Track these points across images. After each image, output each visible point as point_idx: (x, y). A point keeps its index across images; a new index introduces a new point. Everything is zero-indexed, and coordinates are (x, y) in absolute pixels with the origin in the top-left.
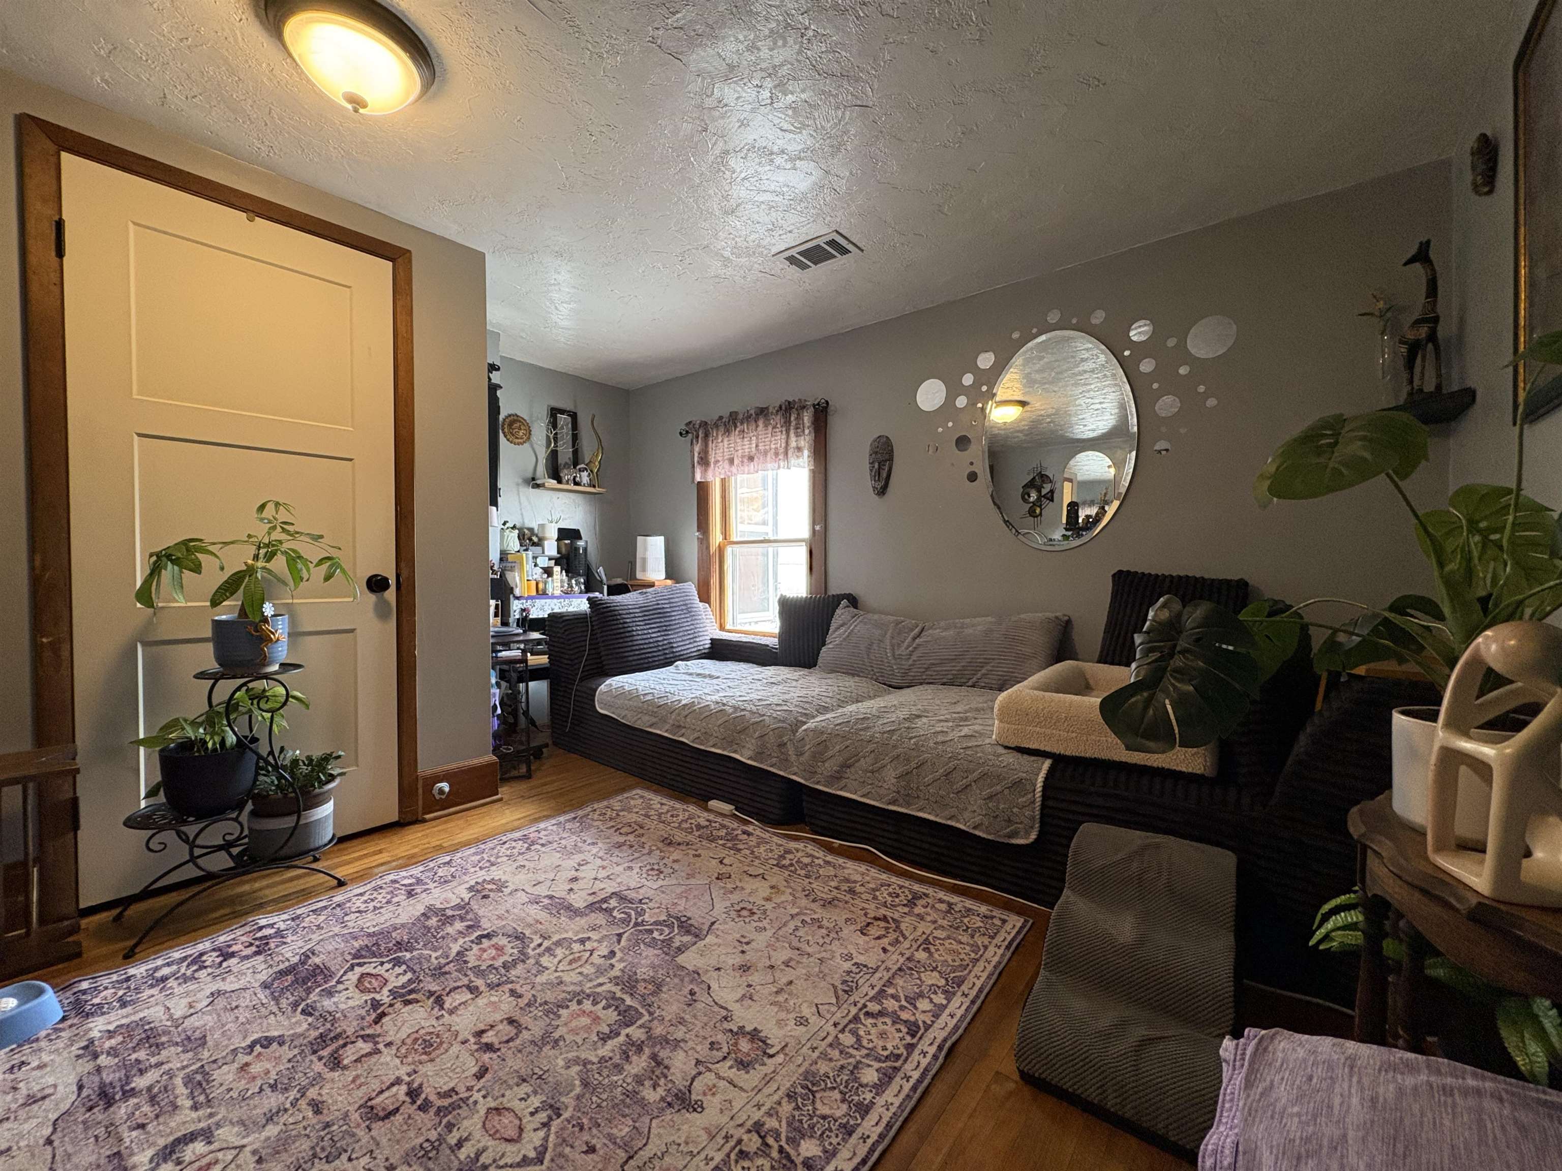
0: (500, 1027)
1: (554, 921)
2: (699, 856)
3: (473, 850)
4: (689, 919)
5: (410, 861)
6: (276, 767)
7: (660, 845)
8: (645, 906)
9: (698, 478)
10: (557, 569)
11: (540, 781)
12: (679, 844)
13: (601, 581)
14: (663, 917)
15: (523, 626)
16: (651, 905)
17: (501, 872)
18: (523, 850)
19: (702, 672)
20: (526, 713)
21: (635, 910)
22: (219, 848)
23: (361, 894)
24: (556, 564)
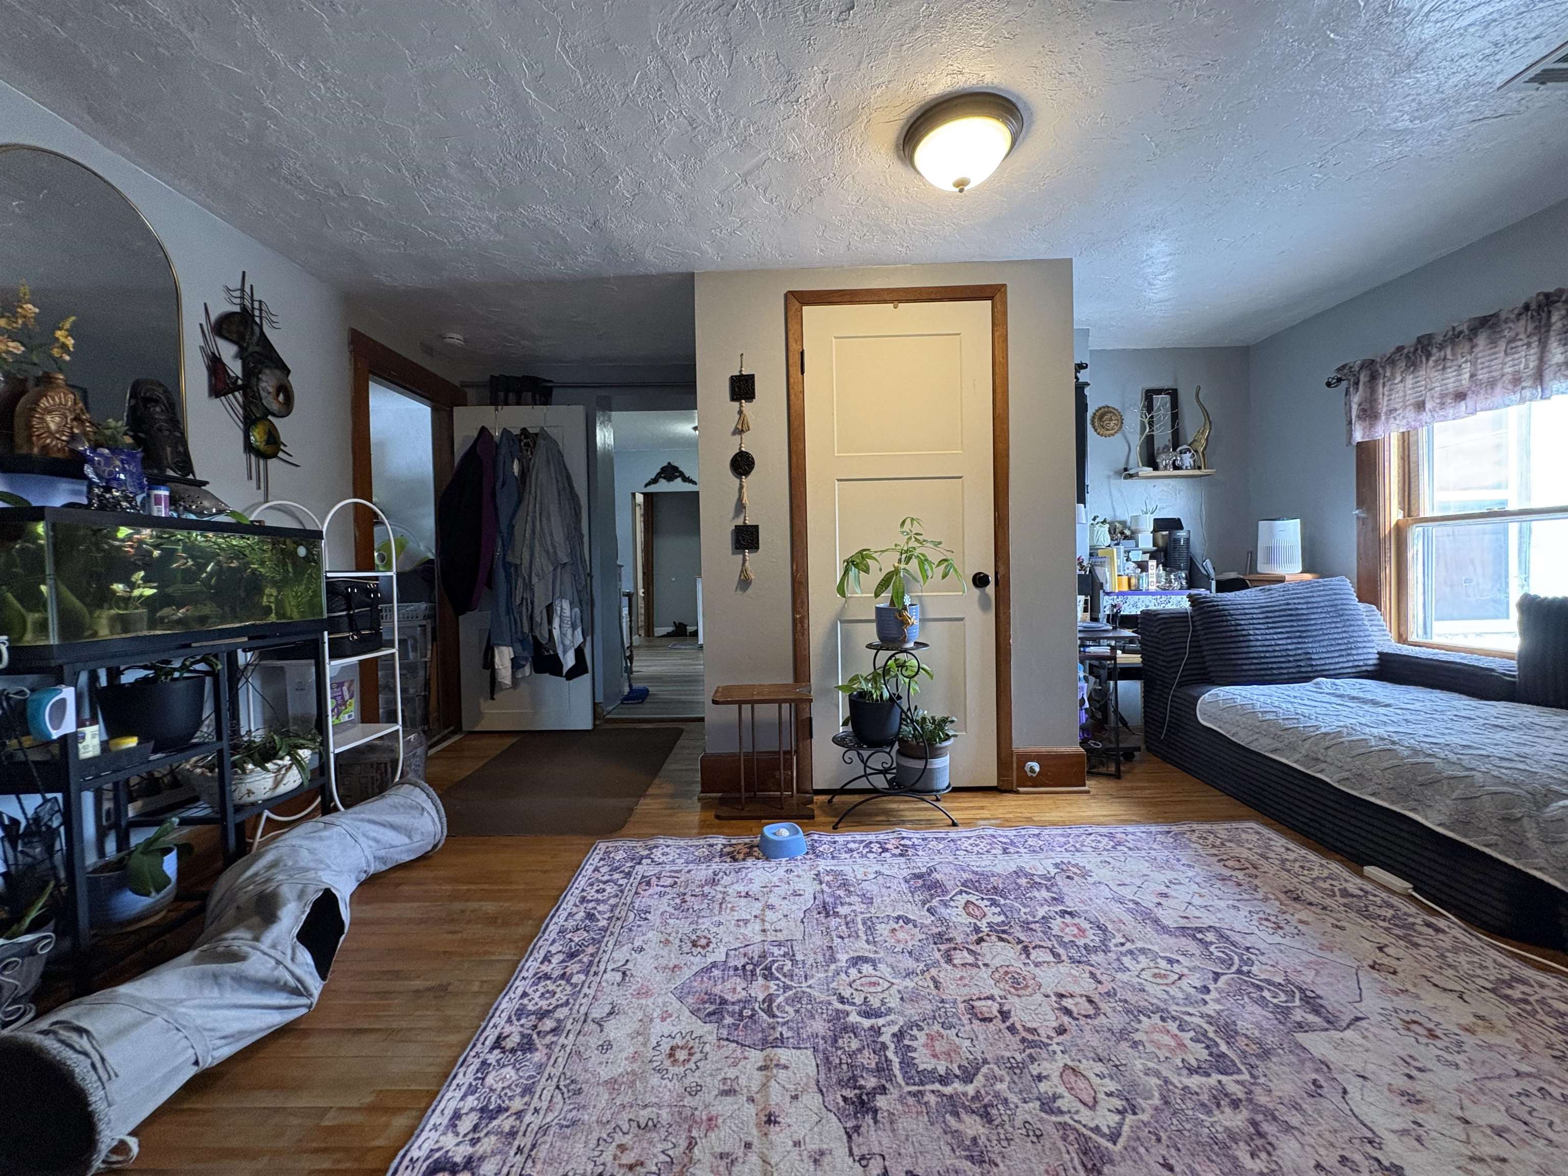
0: (1078, 1000)
1: (1139, 927)
2: (1342, 928)
3: (1059, 831)
4: (1319, 997)
5: (1005, 823)
6: (912, 721)
7: (1282, 897)
8: (1253, 957)
9: (1358, 437)
10: (1153, 563)
11: (1129, 785)
12: (1311, 904)
13: (1208, 576)
14: (1279, 979)
15: (1114, 621)
16: (1263, 959)
17: (1085, 860)
18: (1109, 847)
19: (1361, 695)
20: (1116, 711)
21: (1240, 956)
22: (880, 772)
23: (969, 838)
24: (1151, 558)
